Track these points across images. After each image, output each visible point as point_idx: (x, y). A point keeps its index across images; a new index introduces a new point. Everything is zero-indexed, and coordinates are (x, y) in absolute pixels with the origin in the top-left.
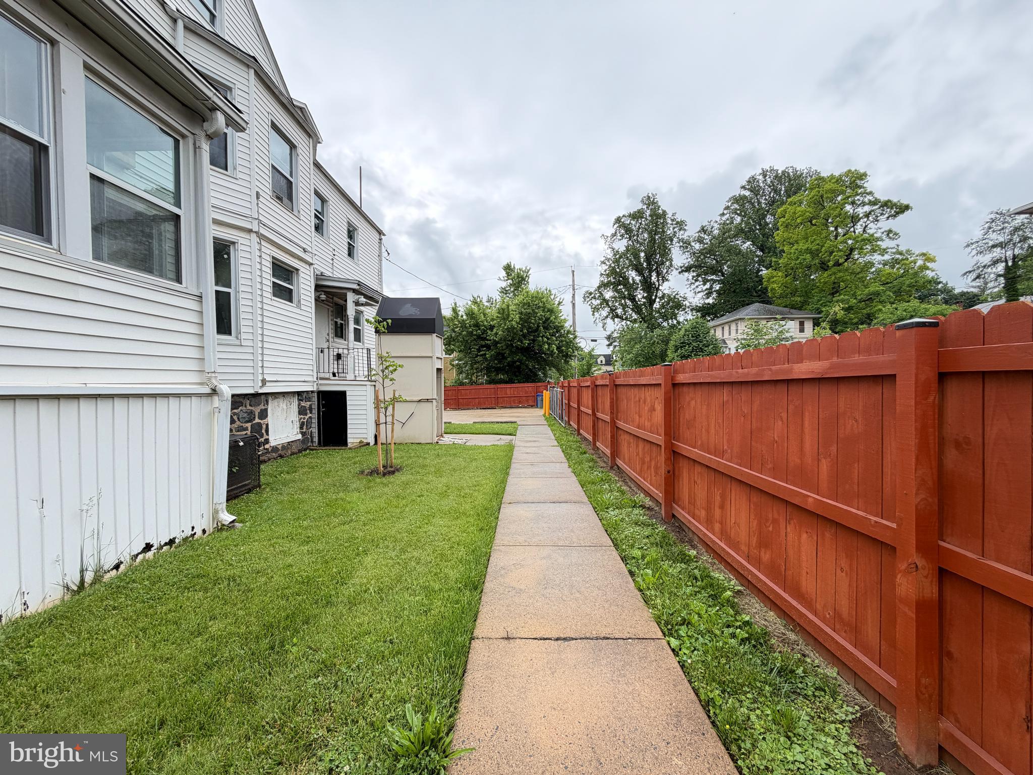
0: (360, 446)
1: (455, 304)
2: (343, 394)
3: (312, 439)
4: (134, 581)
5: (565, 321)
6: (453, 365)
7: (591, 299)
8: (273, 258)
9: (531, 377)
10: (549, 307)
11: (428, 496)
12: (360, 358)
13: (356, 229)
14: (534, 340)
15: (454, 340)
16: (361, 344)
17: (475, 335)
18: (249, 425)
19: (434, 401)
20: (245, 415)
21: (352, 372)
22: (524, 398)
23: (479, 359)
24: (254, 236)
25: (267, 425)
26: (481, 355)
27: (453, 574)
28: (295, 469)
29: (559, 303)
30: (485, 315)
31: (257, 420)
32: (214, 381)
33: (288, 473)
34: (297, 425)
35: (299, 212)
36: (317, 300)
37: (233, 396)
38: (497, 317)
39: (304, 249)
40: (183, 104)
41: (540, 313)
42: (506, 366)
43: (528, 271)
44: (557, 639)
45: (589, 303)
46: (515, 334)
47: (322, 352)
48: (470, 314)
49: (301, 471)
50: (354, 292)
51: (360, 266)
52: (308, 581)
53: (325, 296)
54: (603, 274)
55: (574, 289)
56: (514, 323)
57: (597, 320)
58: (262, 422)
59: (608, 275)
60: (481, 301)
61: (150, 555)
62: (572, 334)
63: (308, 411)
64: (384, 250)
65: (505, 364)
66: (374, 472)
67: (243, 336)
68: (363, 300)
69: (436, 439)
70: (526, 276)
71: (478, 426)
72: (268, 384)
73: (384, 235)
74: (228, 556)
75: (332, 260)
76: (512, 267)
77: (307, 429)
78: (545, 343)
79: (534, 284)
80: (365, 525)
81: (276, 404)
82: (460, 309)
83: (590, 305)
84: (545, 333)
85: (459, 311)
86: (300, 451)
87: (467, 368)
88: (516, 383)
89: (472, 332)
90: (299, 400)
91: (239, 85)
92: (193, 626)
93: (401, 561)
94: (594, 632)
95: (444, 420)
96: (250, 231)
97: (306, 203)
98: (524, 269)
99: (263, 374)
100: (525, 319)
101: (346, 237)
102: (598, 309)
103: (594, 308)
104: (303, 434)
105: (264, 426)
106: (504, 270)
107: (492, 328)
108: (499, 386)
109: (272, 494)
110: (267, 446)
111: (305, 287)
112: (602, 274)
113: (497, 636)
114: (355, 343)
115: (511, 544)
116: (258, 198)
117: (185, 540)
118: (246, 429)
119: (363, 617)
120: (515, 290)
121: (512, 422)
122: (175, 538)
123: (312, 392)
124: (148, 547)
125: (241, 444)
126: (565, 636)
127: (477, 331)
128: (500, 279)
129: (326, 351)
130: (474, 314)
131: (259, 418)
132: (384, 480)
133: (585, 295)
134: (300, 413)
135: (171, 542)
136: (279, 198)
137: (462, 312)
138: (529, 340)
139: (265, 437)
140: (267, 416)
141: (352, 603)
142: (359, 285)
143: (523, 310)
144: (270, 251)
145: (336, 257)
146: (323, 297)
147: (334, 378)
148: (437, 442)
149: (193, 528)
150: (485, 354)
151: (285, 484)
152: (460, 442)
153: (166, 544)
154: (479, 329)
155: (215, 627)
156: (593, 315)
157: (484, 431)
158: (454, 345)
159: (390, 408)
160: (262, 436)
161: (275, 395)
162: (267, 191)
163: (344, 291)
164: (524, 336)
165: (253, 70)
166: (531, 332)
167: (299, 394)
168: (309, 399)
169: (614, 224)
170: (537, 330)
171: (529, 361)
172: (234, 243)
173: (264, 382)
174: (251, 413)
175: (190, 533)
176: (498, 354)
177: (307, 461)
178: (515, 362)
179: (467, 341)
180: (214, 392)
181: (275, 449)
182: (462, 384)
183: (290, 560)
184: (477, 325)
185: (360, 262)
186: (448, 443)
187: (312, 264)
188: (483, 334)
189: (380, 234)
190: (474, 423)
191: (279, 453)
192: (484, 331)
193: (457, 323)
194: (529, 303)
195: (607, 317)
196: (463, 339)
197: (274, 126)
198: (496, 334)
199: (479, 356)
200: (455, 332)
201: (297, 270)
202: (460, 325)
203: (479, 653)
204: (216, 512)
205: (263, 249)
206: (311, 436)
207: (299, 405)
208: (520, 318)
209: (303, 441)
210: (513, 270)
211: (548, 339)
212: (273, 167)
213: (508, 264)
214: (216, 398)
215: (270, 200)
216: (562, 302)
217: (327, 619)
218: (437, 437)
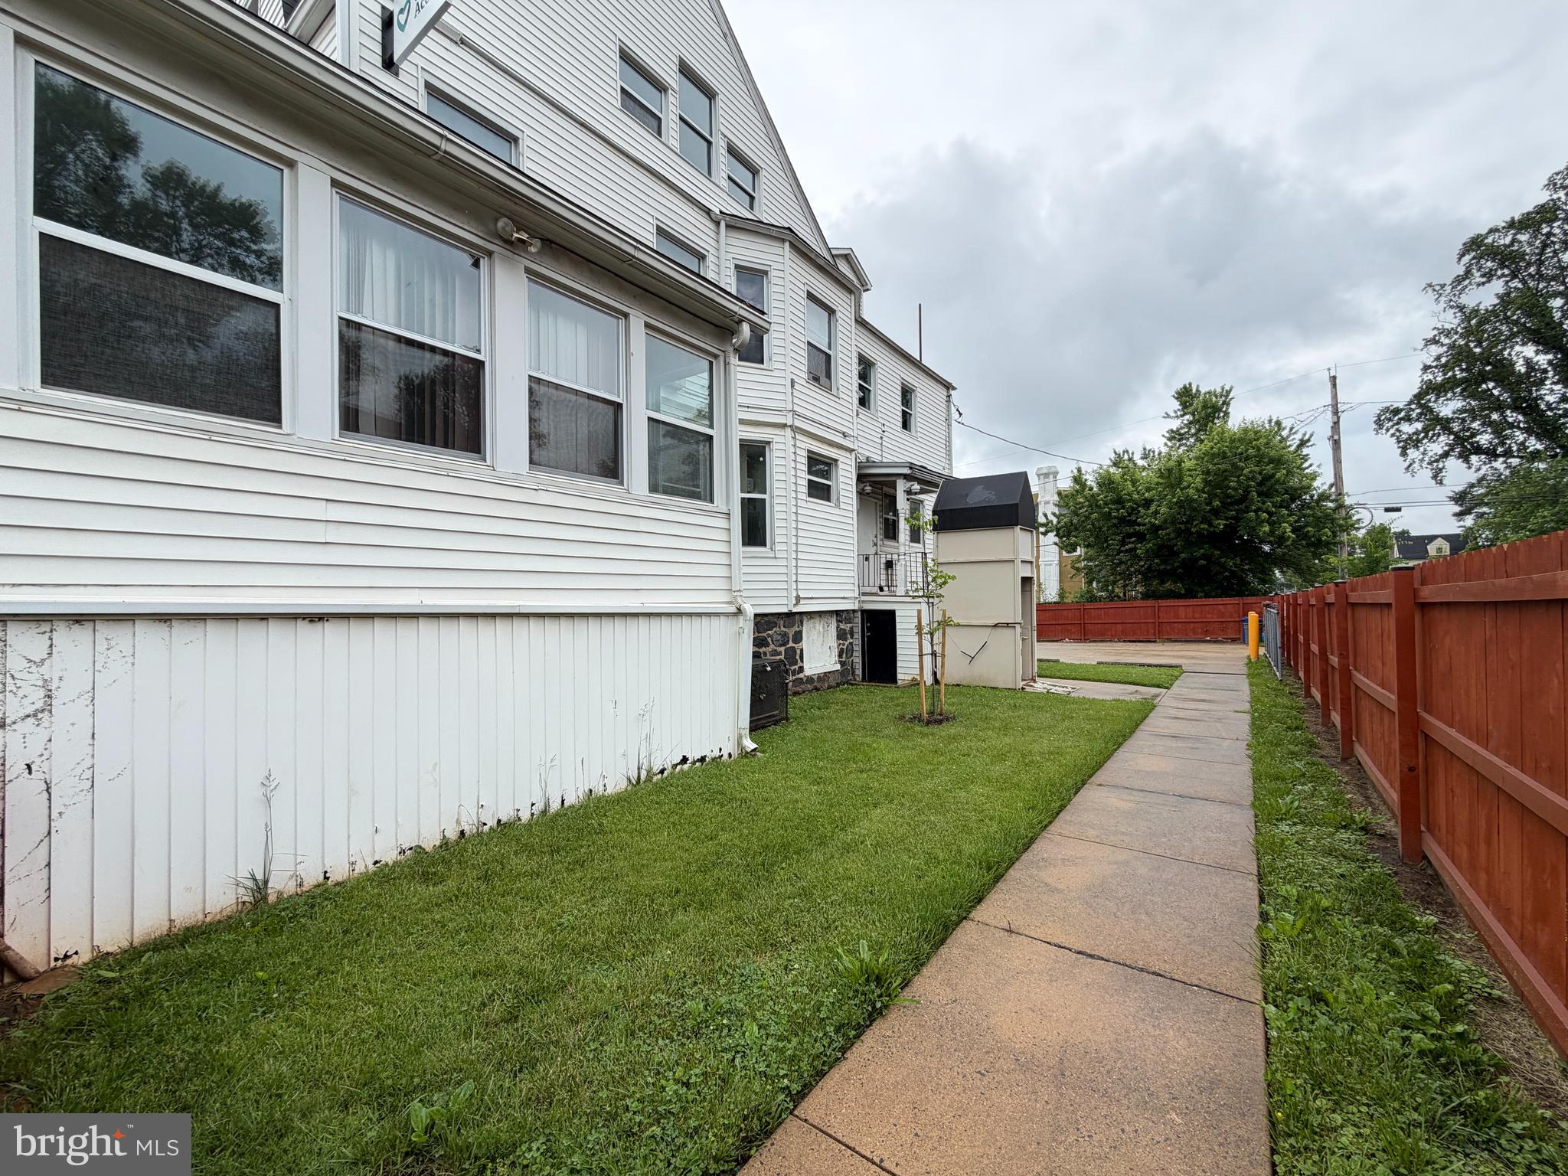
0: (911, 685)
1: (1079, 470)
2: (891, 614)
3: (853, 672)
4: (671, 785)
5: (1314, 477)
6: (1078, 569)
7: (1398, 423)
8: (809, 451)
9: (1235, 587)
10: (1273, 453)
11: (976, 756)
12: (913, 564)
13: (914, 391)
14: (1237, 519)
15: (1076, 529)
16: (921, 546)
17: (1115, 517)
18: (782, 649)
19: (1018, 626)
20: (779, 637)
21: (903, 585)
22: (1216, 625)
23: (1123, 557)
24: (788, 430)
25: (802, 650)
26: (1126, 551)
27: (968, 849)
28: (827, 705)
29: (1303, 443)
30: (1134, 482)
31: (791, 644)
32: (739, 600)
33: (819, 709)
34: (836, 652)
35: (838, 389)
36: (861, 493)
37: (756, 615)
38: (1158, 484)
39: (843, 434)
40: (716, 326)
41: (1250, 468)
42: (1178, 567)
43: (1228, 392)
44: (1079, 953)
45: (1392, 431)
46: (1194, 510)
47: (867, 559)
48: (1106, 483)
49: (834, 707)
50: (905, 478)
51: (919, 439)
52: (809, 819)
53: (870, 488)
54: (1430, 367)
55: (1336, 412)
56: (1191, 491)
57: (1416, 466)
58: (796, 646)
59: (1445, 366)
60: (1130, 459)
61: (686, 767)
62: (1332, 501)
63: (849, 636)
64: (953, 410)
65: (1176, 564)
66: (917, 718)
67: (778, 547)
68: (916, 487)
69: (1021, 684)
70: (1224, 403)
71: (1103, 668)
72: (802, 602)
73: (954, 388)
74: (745, 781)
75: (881, 438)
76: (1194, 391)
77: (847, 658)
78: (1263, 522)
79: (1241, 415)
80: (885, 776)
81: (812, 625)
82: (1087, 477)
83: (1393, 435)
84: (1264, 503)
85: (1086, 480)
86: (838, 685)
87: (1104, 573)
88: (1201, 597)
89: (1110, 513)
90: (838, 621)
91: (775, 266)
92: (708, 831)
93: (912, 823)
94: (1141, 963)
95: (1037, 656)
96: (784, 426)
97: (846, 374)
98: (1219, 390)
99: (797, 589)
100: (1215, 483)
101: (900, 403)
102: (1419, 441)
103: (1405, 441)
104: (842, 664)
105: (798, 652)
106: (1177, 398)
107: (1148, 503)
108: (1163, 603)
109: (797, 729)
110: (801, 676)
111: (845, 481)
112: (1426, 368)
113: (996, 925)
114: (912, 544)
115: (1072, 835)
116: (792, 386)
117: (714, 759)
118: (780, 654)
119: (853, 864)
120: (1199, 430)
121: (1171, 666)
122: (705, 756)
123: (854, 611)
124: (684, 760)
125: (769, 669)
126: (1093, 953)
127: (1118, 510)
128: (1168, 416)
129: (871, 558)
130: (1113, 483)
131: (794, 642)
132: (926, 730)
133: (1379, 416)
134: (839, 637)
135: (702, 759)
136: (816, 379)
137: (1091, 480)
138: (1227, 519)
139: (799, 664)
140: (801, 640)
141: (847, 848)
142: (911, 468)
143: (1210, 466)
144: (806, 444)
145: (886, 434)
146: (868, 489)
147: (881, 593)
148: (1023, 688)
149: (721, 749)
150: (1135, 549)
151: (812, 720)
152: (1060, 690)
153: (698, 760)
154: (1123, 508)
155: (723, 837)
156: (1404, 454)
157: (1110, 678)
158: (1076, 537)
159: (938, 636)
160: (796, 663)
161: (811, 615)
162: (802, 374)
163: (894, 479)
164: (1216, 512)
165: (788, 243)
166: (1232, 504)
167: (838, 613)
168: (849, 621)
169: (1463, 255)
170: (1244, 498)
171: (1227, 557)
172: (769, 443)
173: (798, 599)
174: (785, 635)
175: (718, 754)
176: (1161, 547)
177: (843, 696)
178: (1197, 559)
179: (1100, 528)
180: (739, 611)
181: (810, 679)
182: (1093, 598)
183: (797, 796)
184: (1119, 501)
185: (919, 434)
186: (1039, 690)
187: (854, 450)
188: (1130, 515)
189: (948, 389)
190: (1099, 663)
191: (815, 684)
192: (1133, 509)
193: (1081, 500)
194: (1224, 452)
195: (1446, 455)
196: (1093, 525)
197: (811, 296)
198: (1156, 512)
199: (1122, 552)
200: (1078, 515)
201: (836, 461)
202: (1087, 503)
203: (966, 934)
204: (740, 737)
205: (798, 444)
206: (852, 668)
207: (837, 628)
208: (1206, 482)
209: (843, 673)
210: (1194, 397)
211: (1270, 514)
212: (809, 343)
213: (1185, 387)
214: (741, 618)
215: (808, 385)
216: (1309, 440)
217: (818, 856)
218: (1023, 680)
